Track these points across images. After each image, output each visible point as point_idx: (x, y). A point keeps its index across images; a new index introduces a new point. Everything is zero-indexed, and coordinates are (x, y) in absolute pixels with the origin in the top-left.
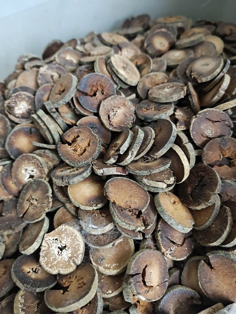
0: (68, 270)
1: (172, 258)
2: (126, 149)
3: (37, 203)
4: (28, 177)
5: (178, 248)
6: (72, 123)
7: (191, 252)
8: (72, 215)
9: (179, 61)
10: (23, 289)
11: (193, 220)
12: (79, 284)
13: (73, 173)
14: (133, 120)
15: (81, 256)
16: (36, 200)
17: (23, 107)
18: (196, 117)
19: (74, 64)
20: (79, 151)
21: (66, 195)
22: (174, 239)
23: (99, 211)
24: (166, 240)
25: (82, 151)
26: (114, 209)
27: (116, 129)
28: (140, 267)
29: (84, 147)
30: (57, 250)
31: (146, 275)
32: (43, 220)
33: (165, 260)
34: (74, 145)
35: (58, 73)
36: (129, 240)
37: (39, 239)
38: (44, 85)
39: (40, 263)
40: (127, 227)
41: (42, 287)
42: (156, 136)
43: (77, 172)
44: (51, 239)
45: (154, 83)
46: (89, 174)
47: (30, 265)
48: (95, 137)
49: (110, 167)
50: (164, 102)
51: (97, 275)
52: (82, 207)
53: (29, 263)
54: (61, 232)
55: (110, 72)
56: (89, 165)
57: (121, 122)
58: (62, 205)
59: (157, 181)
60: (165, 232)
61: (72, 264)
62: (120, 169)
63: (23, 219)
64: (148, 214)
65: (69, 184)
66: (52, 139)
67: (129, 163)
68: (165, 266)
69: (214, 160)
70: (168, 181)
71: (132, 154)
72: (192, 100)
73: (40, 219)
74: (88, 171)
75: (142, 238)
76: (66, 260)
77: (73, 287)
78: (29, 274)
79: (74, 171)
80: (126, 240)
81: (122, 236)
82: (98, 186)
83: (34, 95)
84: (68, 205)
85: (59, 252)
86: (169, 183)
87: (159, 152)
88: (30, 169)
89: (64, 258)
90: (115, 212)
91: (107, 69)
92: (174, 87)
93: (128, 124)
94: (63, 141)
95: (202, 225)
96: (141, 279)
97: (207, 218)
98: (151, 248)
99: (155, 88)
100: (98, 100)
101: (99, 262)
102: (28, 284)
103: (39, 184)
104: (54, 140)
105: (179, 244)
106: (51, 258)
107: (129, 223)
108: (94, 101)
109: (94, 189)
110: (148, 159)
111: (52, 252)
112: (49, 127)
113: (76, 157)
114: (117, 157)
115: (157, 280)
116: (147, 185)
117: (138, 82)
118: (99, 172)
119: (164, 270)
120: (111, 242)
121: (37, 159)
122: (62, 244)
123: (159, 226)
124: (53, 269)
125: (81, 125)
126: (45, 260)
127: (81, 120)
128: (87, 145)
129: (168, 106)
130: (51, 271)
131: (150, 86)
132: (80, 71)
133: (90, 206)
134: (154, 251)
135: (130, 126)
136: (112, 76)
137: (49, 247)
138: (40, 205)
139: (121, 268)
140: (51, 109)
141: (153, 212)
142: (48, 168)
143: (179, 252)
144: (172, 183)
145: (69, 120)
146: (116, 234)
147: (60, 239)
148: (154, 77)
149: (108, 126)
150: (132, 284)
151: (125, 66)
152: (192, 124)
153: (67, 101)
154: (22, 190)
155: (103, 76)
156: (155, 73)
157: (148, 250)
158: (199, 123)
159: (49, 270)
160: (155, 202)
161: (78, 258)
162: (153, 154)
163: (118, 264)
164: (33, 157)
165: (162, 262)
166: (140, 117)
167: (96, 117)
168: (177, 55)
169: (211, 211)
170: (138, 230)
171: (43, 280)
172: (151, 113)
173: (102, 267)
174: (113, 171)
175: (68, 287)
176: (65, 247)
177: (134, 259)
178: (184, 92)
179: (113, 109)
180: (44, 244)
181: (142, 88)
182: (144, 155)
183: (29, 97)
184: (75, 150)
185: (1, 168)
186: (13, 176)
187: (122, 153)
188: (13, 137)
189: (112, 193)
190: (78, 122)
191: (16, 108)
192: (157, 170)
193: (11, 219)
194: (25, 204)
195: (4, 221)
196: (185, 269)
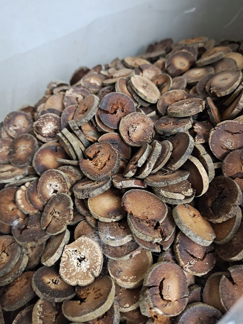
0: (86, 281)
1: (192, 272)
2: (144, 162)
3: (60, 215)
4: (52, 192)
5: (198, 262)
6: (94, 140)
7: (212, 268)
8: (92, 227)
9: (199, 78)
10: (42, 298)
11: (214, 234)
12: (96, 295)
13: (93, 186)
14: (153, 135)
15: (99, 268)
16: (59, 213)
17: (49, 127)
18: (215, 129)
19: (97, 86)
20: (100, 165)
21: (86, 208)
22: (194, 253)
23: (117, 224)
24: (185, 253)
25: (102, 166)
26: (131, 220)
27: (136, 144)
28: (157, 279)
29: (104, 161)
30: (76, 261)
31: (164, 287)
32: (65, 232)
33: (184, 274)
34: (95, 160)
35: (82, 95)
36: (147, 252)
37: (59, 250)
38: (69, 107)
39: (60, 274)
40: (144, 238)
41: (61, 297)
42: (173, 149)
43: (97, 185)
44: (71, 250)
45: (173, 99)
46: (109, 187)
47: (50, 276)
48: (115, 151)
49: (129, 180)
50: (182, 116)
51: (114, 286)
52: (101, 219)
53: (50, 274)
54: (81, 244)
55: (131, 91)
56: (109, 179)
57: (140, 138)
58: (83, 219)
59: (175, 193)
60: (184, 245)
61: (91, 275)
62: (139, 181)
63: (46, 232)
65: (89, 197)
66: (75, 155)
67: (147, 175)
68: (184, 281)
69: (235, 172)
70: (185, 192)
71: (150, 166)
72: (211, 113)
73: (61, 232)
74: (108, 184)
75: (160, 251)
76: (85, 271)
77: (90, 299)
78: (49, 284)
79: (94, 184)
81: (139, 248)
82: (117, 199)
83: (60, 116)
84: (88, 218)
85: (78, 264)
86: (187, 195)
87: (176, 164)
88: (54, 184)
89: (83, 269)
90: (133, 223)
91: (127, 89)
92: (193, 102)
93: (148, 139)
94: (85, 157)
95: (223, 239)
96: (158, 292)
97: (228, 231)
98: (169, 261)
99: (175, 105)
100: (118, 117)
101: (117, 274)
102: (47, 294)
103: (61, 197)
104: (77, 156)
105: (199, 259)
106: (71, 269)
107: (146, 234)
108: (114, 118)
109: (114, 202)
110: (166, 172)
111: (71, 264)
112: (72, 143)
113: (97, 171)
114: (136, 170)
115: (175, 295)
116: (165, 197)
117: (158, 100)
118: (119, 185)
119: (184, 285)
120: (129, 253)
121: (61, 175)
122: (81, 256)
123: (178, 239)
124: (72, 280)
125: (101, 141)
126: (65, 271)
127: (102, 136)
128: (107, 159)
129: (186, 120)
130: (70, 282)
131: (170, 103)
132: (103, 92)
133: (109, 218)
134: (172, 264)
135: (149, 141)
136: (132, 95)
137: (69, 258)
138: (62, 217)
139: (139, 281)
140: (74, 127)
141: (171, 225)
142: (71, 183)
143: (199, 267)
144: (190, 194)
145: (91, 137)
146: (134, 245)
147: (80, 250)
148: (173, 94)
149: (127, 141)
150: (148, 296)
151: (145, 85)
152: (211, 136)
153: (89, 120)
155: (123, 95)
156: (175, 90)
157: (165, 262)
158: (217, 135)
159: (68, 281)
160: (173, 214)
161: (96, 270)
162: (171, 166)
163: (135, 277)
164: (57, 172)
165: (180, 277)
166: (159, 132)
167: (116, 134)
168: (197, 73)
169: (232, 223)
170: (155, 242)
171: (62, 291)
172: (169, 127)
173: (120, 279)
174: (131, 183)
175: (85, 299)
176: (84, 258)
177: (151, 270)
178: (203, 106)
179: (133, 125)
180: (64, 255)
181: (162, 105)
182: (162, 167)
183: (55, 118)
184: (96, 165)
185: (27, 184)
186: (38, 191)
187: (139, 165)
188: (40, 155)
189: (130, 204)
190: (100, 139)
191: (44, 129)
192: (174, 181)
193: (35, 232)
194: (48, 218)
195: (28, 233)
196: (206, 285)
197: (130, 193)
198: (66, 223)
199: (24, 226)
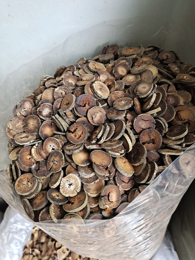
0: (73, 194)
2: (101, 136)
3: (57, 163)
4: (51, 149)
5: (126, 184)
6: (73, 121)
7: (132, 186)
8: (75, 169)
10: (53, 203)
11: (134, 171)
12: (79, 201)
13: (75, 148)
14: (105, 119)
15: (80, 188)
16: (57, 161)
17: (46, 111)
18: (136, 118)
19: (73, 85)
20: (77, 137)
21: (72, 159)
22: (124, 180)
23: (88, 167)
24: (120, 181)
25: (79, 137)
26: (95, 166)
27: (96, 124)
28: (107, 192)
30: (68, 185)
31: (110, 196)
32: (61, 171)
33: (119, 190)
34: (75, 133)
35: (64, 91)
36: (102, 181)
37: (59, 181)
38: (58, 99)
39: (60, 191)
40: (100, 174)
41: (62, 203)
42: (115, 129)
43: (76, 147)
44: (65, 180)
45: (117, 97)
46: (83, 148)
48: (85, 129)
49: (93, 145)
50: (121, 110)
51: (87, 196)
52: (80, 165)
53: (55, 192)
54: (70, 177)
56: (83, 143)
57: (98, 121)
58: (69, 164)
59: (116, 152)
60: (120, 177)
61: (75, 192)
62: (98, 145)
63: (50, 171)
64: (111, 168)
65: (73, 154)
67: (102, 143)
68: (119, 193)
69: (146, 141)
70: (121, 152)
71: (103, 139)
72: (136, 108)
73: (59, 171)
74: (82, 147)
75: (108, 180)
76: (72, 190)
77: (76, 202)
78: (55, 197)
79: (75, 147)
80: (101, 181)
81: (98, 179)
82: (87, 154)
83: (53, 104)
84: (72, 164)
85: (69, 187)
87: (117, 138)
88: (53, 145)
90: (95, 167)
91: (91, 90)
92: (127, 100)
94: (70, 132)
95: (138, 173)
96: (107, 198)
97: (140, 170)
98: (112, 184)
99: (117, 101)
100: (87, 109)
101: (88, 191)
102: (55, 201)
103: (58, 153)
104: (64, 130)
106: (65, 189)
107: (102, 172)
108: (85, 109)
109: (85, 156)
110: (112, 140)
111: (66, 187)
112: (62, 124)
113: (76, 139)
114: (96, 140)
115: (115, 199)
116: (111, 154)
117: (108, 96)
118: (88, 147)
119: (119, 194)
120: (94, 181)
121: (56, 140)
122: (70, 183)
123: (117, 174)
124: (66, 194)
125: (78, 122)
126: (62, 190)
128: (81, 133)
129: (123, 112)
131: (115, 99)
132: (77, 91)
133: (83, 164)
134: (113, 186)
135: (103, 122)
136: (94, 94)
137: (64, 184)
138: (59, 164)
139: (98, 194)
140: (63, 114)
141: (113, 167)
142: (62, 145)
143: (126, 186)
144: (123, 153)
145: (72, 119)
146: (96, 177)
147: (69, 180)
148: (117, 94)
149: (92, 123)
150: (103, 200)
151: (101, 88)
152: (134, 122)
153: (71, 110)
154: (49, 156)
156: (118, 91)
157: (110, 185)
158: (138, 121)
159: (64, 195)
160: (114, 163)
161: (78, 189)
162: (114, 138)
163: (97, 192)
164: (54, 139)
165: (117, 191)
166: (108, 117)
167: (86, 118)
168: (131, 78)
169: (142, 166)
170: (106, 176)
171: (62, 199)
172: (113, 116)
173: (89, 193)
174: (94, 147)
175: (74, 202)
176: (72, 184)
177: (104, 189)
178: (131, 104)
179: (94, 114)
180: (62, 183)
181: (110, 100)
182: (109, 139)
183: (50, 106)
184: (75, 136)
185: (37, 145)
186: (44, 149)
187: (98, 138)
188: (43, 128)
189: (94, 158)
190: (77, 120)
191: (43, 112)
192: (115, 147)
193: (44, 171)
194: (51, 164)
195: (41, 172)
196: (129, 194)
197: (94, 152)
198: (61, 167)
199: (38, 168)
